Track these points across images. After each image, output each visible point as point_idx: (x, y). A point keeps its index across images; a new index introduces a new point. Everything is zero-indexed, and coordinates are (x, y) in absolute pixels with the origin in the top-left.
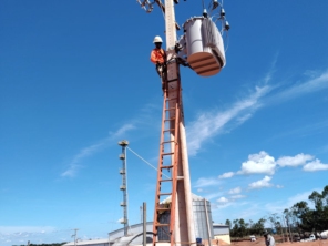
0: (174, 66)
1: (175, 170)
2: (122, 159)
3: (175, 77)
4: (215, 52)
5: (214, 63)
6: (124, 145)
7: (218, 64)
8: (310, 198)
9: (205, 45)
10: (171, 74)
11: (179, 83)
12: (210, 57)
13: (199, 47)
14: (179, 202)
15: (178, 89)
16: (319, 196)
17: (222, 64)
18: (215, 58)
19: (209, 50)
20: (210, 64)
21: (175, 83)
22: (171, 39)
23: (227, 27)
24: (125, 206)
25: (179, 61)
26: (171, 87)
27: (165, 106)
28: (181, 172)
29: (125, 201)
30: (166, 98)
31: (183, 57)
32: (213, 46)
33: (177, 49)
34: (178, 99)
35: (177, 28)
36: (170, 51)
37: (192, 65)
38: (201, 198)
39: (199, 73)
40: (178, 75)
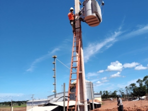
0: (78, 21)
1: (78, 69)
2: (54, 64)
3: (79, 26)
4: (97, 15)
5: (97, 20)
6: (55, 58)
7: (99, 21)
8: (137, 82)
9: (93, 12)
10: (77, 25)
11: (81, 30)
12: (95, 18)
13: (90, 13)
14: (80, 83)
15: (80, 32)
16: (141, 81)
17: (100, 21)
18: (97, 18)
19: (95, 15)
20: (95, 21)
21: (79, 29)
22: (77, 9)
23: (103, 4)
24: (55, 85)
25: (81, 19)
26: (77, 31)
27: (74, 40)
28: (81, 70)
29: (55, 82)
30: (74, 36)
31: (83, 17)
32: (96, 13)
33: (80, 14)
34: (80, 37)
35: (80, 4)
36: (77, 15)
37: (87, 21)
38: (89, 81)
39: (90, 25)
40: (80, 26)
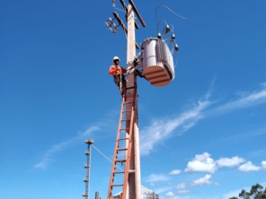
0: (132, 76)
1: (128, 164)
2: (87, 154)
3: (132, 85)
4: (166, 67)
5: (165, 75)
6: (89, 143)
7: (168, 77)
8: (240, 195)
9: (158, 61)
10: (129, 82)
11: (135, 91)
12: (162, 70)
13: (153, 62)
14: (130, 193)
15: (135, 95)
16: (247, 194)
17: (171, 77)
18: (166, 72)
19: (161, 65)
20: (162, 76)
21: (132, 90)
22: (132, 54)
23: (176, 49)
24: (86, 196)
25: (137, 73)
26: (130, 94)
27: (123, 108)
28: (133, 167)
29: (87, 191)
30: (124, 102)
31: (140, 69)
32: (165, 62)
33: (135, 63)
34: (134, 104)
35: (137, 47)
36: (129, 64)
37: (147, 77)
38: (151, 191)
39: (152, 83)
40: (135, 84)
